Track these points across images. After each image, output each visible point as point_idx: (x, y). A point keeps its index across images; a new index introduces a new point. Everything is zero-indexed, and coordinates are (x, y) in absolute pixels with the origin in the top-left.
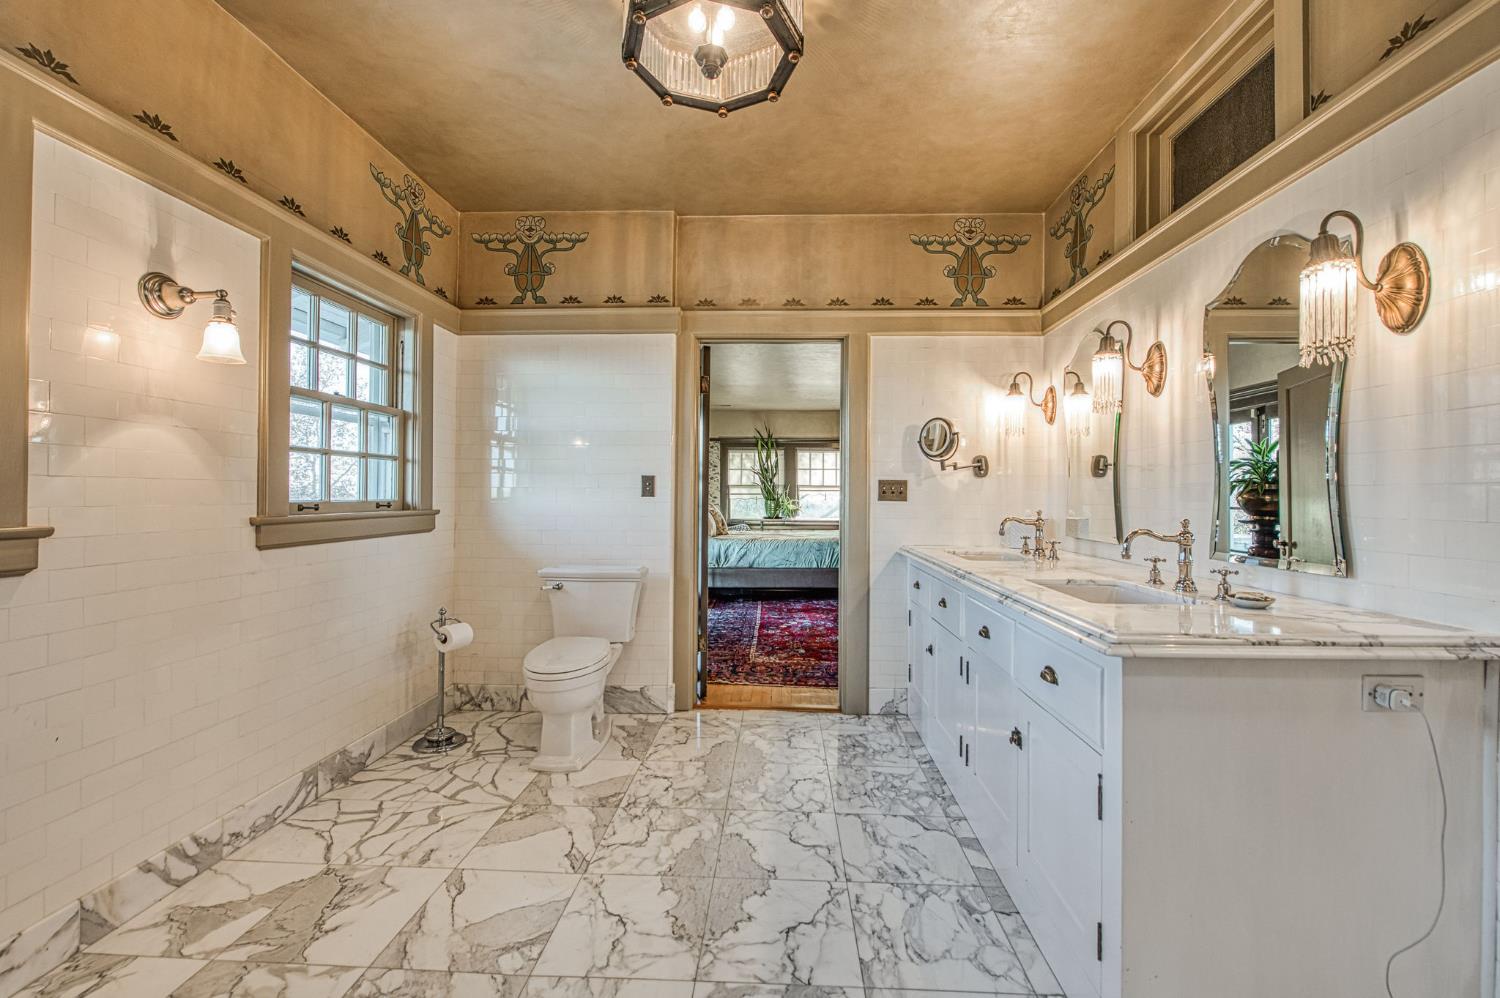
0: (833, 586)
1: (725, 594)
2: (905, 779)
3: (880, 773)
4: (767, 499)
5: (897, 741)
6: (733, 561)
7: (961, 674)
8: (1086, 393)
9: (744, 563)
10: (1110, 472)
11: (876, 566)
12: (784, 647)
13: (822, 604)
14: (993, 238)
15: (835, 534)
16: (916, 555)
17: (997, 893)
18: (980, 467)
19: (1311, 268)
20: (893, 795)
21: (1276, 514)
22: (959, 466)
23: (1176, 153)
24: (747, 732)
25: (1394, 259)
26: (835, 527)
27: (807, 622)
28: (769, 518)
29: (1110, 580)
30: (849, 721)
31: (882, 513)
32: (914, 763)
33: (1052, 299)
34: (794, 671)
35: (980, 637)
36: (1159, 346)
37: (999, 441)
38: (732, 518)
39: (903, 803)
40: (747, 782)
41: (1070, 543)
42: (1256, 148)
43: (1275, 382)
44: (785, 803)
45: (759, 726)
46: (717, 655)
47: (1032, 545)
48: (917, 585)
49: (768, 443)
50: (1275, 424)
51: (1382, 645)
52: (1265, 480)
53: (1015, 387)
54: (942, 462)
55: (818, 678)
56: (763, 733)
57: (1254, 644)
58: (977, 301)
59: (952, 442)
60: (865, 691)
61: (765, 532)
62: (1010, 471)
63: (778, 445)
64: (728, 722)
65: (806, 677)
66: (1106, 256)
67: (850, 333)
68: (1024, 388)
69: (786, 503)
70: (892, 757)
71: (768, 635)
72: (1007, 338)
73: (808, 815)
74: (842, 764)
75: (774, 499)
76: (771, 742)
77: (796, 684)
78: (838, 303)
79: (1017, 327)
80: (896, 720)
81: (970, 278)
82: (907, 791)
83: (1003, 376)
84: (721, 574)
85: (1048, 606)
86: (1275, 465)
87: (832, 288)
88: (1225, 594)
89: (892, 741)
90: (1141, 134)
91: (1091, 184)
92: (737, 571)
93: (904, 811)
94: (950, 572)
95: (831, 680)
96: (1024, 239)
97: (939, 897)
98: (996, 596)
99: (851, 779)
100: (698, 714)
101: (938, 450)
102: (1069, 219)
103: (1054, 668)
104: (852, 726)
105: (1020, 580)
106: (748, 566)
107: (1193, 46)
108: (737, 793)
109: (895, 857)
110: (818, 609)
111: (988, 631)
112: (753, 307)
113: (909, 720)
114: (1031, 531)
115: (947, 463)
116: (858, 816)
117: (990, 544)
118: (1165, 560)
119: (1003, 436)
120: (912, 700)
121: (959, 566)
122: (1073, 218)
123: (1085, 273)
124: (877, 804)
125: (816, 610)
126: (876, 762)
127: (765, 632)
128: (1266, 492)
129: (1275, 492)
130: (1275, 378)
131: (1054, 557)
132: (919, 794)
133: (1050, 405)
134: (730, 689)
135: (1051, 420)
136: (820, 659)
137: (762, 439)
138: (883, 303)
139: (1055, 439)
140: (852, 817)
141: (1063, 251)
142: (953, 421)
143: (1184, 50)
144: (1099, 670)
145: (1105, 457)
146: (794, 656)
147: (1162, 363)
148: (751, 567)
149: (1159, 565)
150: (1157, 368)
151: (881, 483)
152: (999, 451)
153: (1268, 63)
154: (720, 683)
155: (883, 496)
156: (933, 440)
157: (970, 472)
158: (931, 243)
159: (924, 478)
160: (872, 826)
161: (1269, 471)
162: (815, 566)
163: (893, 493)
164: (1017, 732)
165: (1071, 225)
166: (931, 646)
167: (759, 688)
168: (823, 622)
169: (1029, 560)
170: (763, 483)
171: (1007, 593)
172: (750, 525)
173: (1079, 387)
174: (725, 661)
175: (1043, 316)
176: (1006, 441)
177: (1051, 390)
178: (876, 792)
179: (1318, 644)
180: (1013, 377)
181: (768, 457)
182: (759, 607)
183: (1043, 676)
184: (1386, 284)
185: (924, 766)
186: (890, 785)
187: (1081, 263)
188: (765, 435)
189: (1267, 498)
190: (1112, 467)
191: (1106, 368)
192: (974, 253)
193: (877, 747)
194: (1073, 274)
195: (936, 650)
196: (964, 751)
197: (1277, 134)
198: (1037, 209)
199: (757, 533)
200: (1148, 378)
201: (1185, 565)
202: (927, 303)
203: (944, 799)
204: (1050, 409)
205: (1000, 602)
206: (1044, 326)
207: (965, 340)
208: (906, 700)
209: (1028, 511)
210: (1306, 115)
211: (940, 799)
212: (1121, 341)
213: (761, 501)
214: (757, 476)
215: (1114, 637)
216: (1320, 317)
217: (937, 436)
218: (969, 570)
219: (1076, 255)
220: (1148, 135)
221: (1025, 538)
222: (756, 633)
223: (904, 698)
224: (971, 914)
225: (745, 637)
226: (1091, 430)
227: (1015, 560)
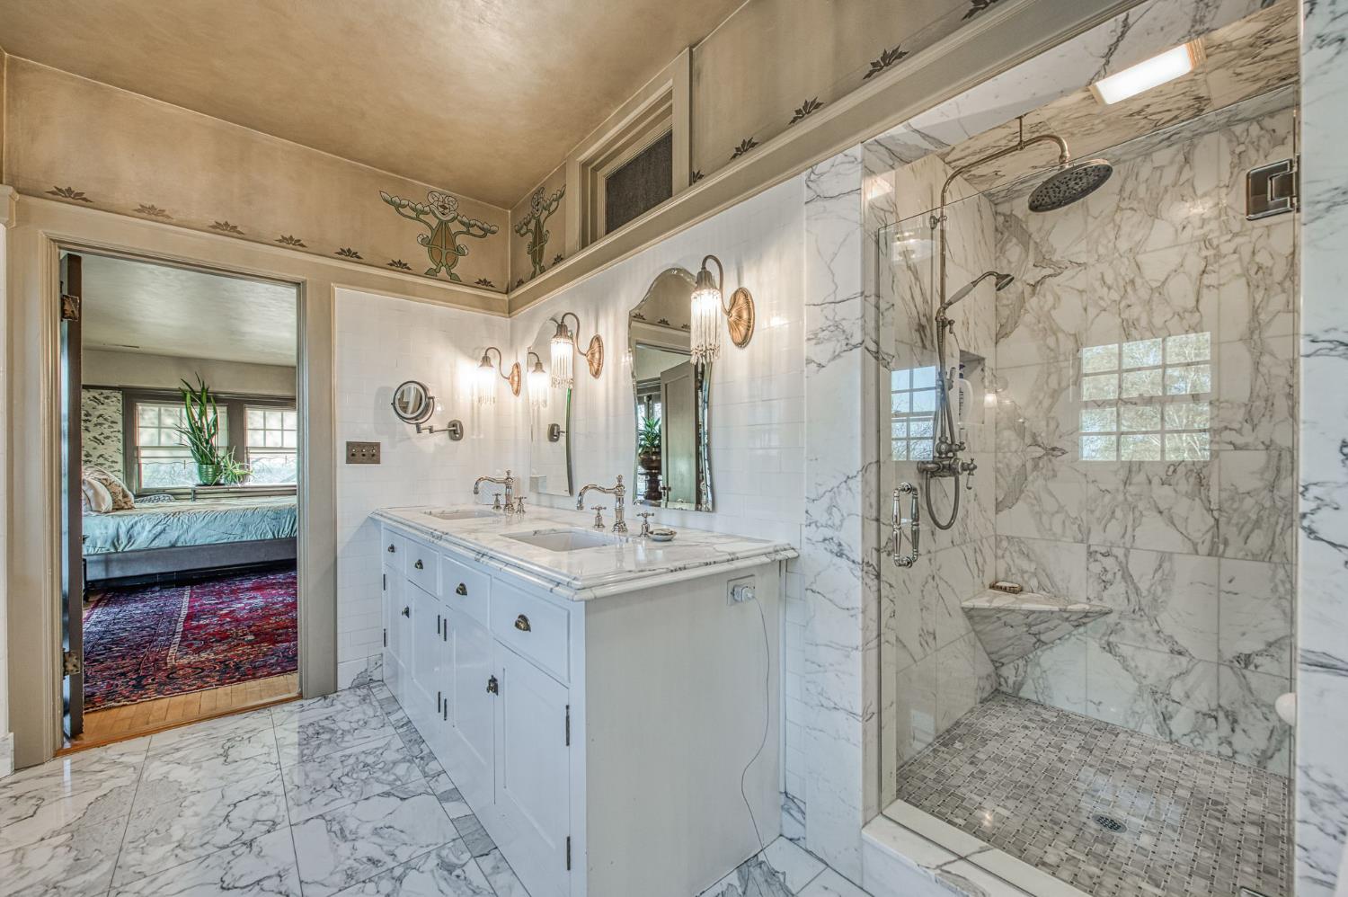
0: (292, 557)
1: (128, 584)
2: (379, 752)
3: (350, 756)
4: (201, 463)
5: (370, 712)
6: (142, 541)
7: (439, 632)
8: (543, 371)
9: (162, 542)
10: (563, 438)
11: (345, 533)
12: (223, 637)
13: (280, 577)
14: (465, 219)
15: (293, 500)
16: (390, 519)
17: (477, 836)
18: (455, 431)
19: (698, 292)
20: (364, 775)
21: (659, 468)
22: (434, 429)
23: (608, 189)
24: (157, 763)
25: (737, 298)
26: (291, 491)
27: (259, 601)
28: (205, 485)
29: (567, 527)
30: (312, 706)
31: (350, 477)
32: (390, 730)
33: (517, 286)
34: (236, 664)
35: (458, 595)
36: (598, 339)
37: (473, 408)
38: (144, 486)
39: (378, 780)
40: (154, 835)
41: (533, 497)
42: (659, 200)
43: (659, 379)
44: (213, 841)
45: (178, 750)
46: (109, 668)
47: (503, 501)
48: (392, 549)
49: (205, 397)
50: (658, 407)
51: (738, 559)
52: (653, 445)
53: (486, 360)
54: (418, 425)
55: (272, 665)
56: (183, 758)
57: (672, 571)
58: (451, 275)
59: (427, 406)
60: (333, 668)
61: (198, 502)
62: (482, 436)
63: (217, 400)
64: (123, 759)
65: (255, 667)
66: (559, 259)
67: (308, 279)
68: (495, 362)
69: (230, 467)
70: (365, 732)
71: (198, 627)
72: (479, 315)
73: (250, 844)
74: (303, 759)
75: (212, 463)
76: (197, 765)
77: (239, 680)
78: (290, 242)
79: (487, 306)
80: (370, 688)
81: (444, 252)
82: (381, 765)
83: (476, 349)
84: (119, 561)
85: (522, 560)
86: (659, 436)
87: (282, 220)
88: (646, 532)
89: (364, 713)
90: (585, 165)
91: (547, 196)
92: (149, 554)
93: (379, 788)
94: (427, 533)
95: (289, 663)
96: (494, 228)
97: (418, 870)
98: (472, 555)
99: (313, 775)
100: (67, 763)
101: (412, 413)
102: (530, 222)
103: (527, 616)
104: (316, 710)
105: (492, 536)
106: (168, 545)
107: (622, 106)
108: (131, 858)
109: (366, 848)
110: (274, 584)
111: (465, 589)
112: (160, 218)
113: (385, 685)
114: (502, 489)
115: (422, 426)
116: (322, 816)
117: (466, 502)
118: (605, 508)
119: (476, 404)
120: (388, 664)
121: (435, 527)
122: (533, 222)
123: (543, 271)
124: (346, 793)
125: (272, 586)
126: (348, 744)
127: (195, 623)
128: (654, 453)
129: (659, 453)
130: (659, 376)
131: (521, 511)
132: (395, 763)
133: (516, 379)
134: (131, 710)
135: (517, 392)
136: (275, 642)
137: (193, 391)
138: (348, 254)
139: (520, 409)
140: (315, 820)
141: (525, 249)
142: (428, 385)
143: (616, 106)
144: (566, 613)
145: (558, 425)
146: (238, 645)
147: (600, 352)
148: (173, 546)
149: (602, 512)
150: (597, 356)
151: (349, 445)
152: (472, 417)
153: (667, 140)
154: (110, 708)
155: (352, 458)
156: (408, 403)
157: (446, 435)
158: (404, 206)
159: (396, 439)
160: (339, 823)
161: (654, 439)
162: (270, 536)
163: (364, 455)
164: (493, 680)
165: (532, 225)
166: (408, 608)
167: (182, 698)
168: (278, 597)
169: (501, 515)
170: (194, 443)
171: (484, 551)
172: (173, 494)
173: (539, 366)
174: (124, 674)
175: (510, 301)
176: (479, 408)
177: (517, 366)
178: (345, 779)
179: (707, 564)
180: (485, 351)
181: (203, 414)
182: (187, 593)
183: (517, 625)
184: (734, 313)
185: (401, 730)
186: (362, 765)
187: (540, 261)
188: (197, 388)
189: (654, 457)
190: (565, 434)
191: (561, 349)
192: (448, 228)
193: (346, 726)
194: (533, 269)
195: (412, 612)
196: (443, 706)
197: (674, 193)
198: (505, 205)
199: (187, 504)
200: (591, 363)
201: (620, 511)
202: (400, 265)
203: (422, 758)
204: (515, 381)
205: (477, 560)
206: (510, 310)
207: (440, 309)
208: (381, 665)
209: (498, 471)
210: (690, 185)
211: (417, 761)
212: (571, 331)
213: (193, 466)
214: (185, 437)
215: (578, 584)
216: (703, 330)
217: (411, 399)
218: (445, 531)
219: (536, 252)
220: (589, 168)
221: (497, 495)
222: (180, 627)
223: (380, 663)
224: (451, 874)
225: (160, 635)
226: (548, 403)
227: (489, 516)
